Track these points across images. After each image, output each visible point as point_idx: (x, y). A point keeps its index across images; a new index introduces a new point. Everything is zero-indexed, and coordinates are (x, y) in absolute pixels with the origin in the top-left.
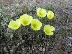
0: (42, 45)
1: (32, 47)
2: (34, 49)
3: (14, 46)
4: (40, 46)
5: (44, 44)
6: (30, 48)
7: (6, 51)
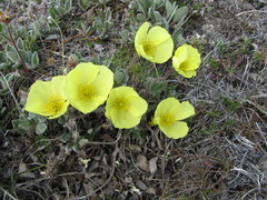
0: (146, 148)
1: (115, 154)
2: (121, 161)
3: (53, 155)
4: (139, 149)
5: (153, 144)
6: (105, 160)
7: (25, 175)
